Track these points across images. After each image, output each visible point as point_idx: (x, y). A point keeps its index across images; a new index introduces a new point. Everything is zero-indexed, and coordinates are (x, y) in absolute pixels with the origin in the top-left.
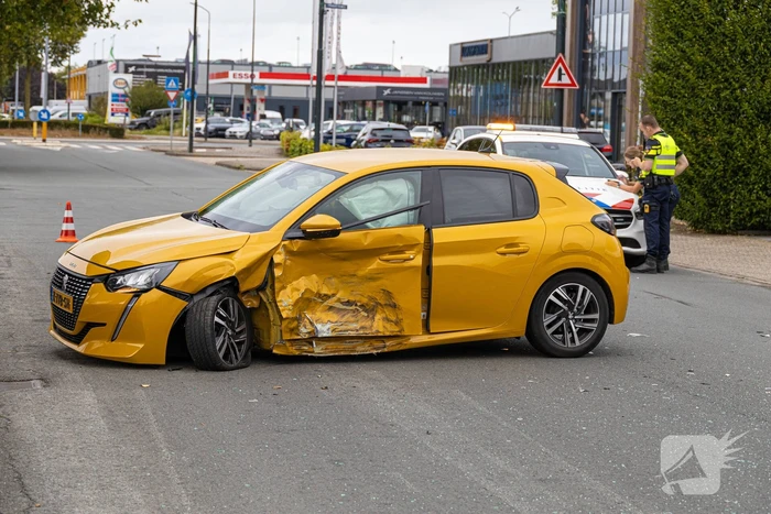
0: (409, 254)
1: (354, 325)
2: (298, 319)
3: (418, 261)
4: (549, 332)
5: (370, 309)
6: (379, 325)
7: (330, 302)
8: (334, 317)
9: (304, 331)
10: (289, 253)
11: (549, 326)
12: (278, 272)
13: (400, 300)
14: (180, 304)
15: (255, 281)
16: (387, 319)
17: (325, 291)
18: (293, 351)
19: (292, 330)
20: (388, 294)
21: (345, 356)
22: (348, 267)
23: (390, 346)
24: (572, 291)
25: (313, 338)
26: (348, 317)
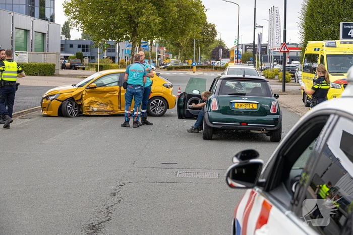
0: (115, 92)
1: (102, 108)
2: (89, 107)
3: (117, 94)
4: (152, 110)
5: (107, 105)
6: (108, 108)
7: (97, 103)
8: (98, 106)
9: (91, 109)
10: (87, 92)
11: (152, 109)
12: (83, 96)
13: (113, 102)
14: (60, 103)
15: (79, 98)
16: (110, 107)
17: (96, 100)
18: (88, 114)
19: (87, 109)
20: (111, 101)
21: (101, 115)
22: (101, 95)
23: (112, 113)
24: (157, 101)
25: (93, 111)
26: (102, 106)
